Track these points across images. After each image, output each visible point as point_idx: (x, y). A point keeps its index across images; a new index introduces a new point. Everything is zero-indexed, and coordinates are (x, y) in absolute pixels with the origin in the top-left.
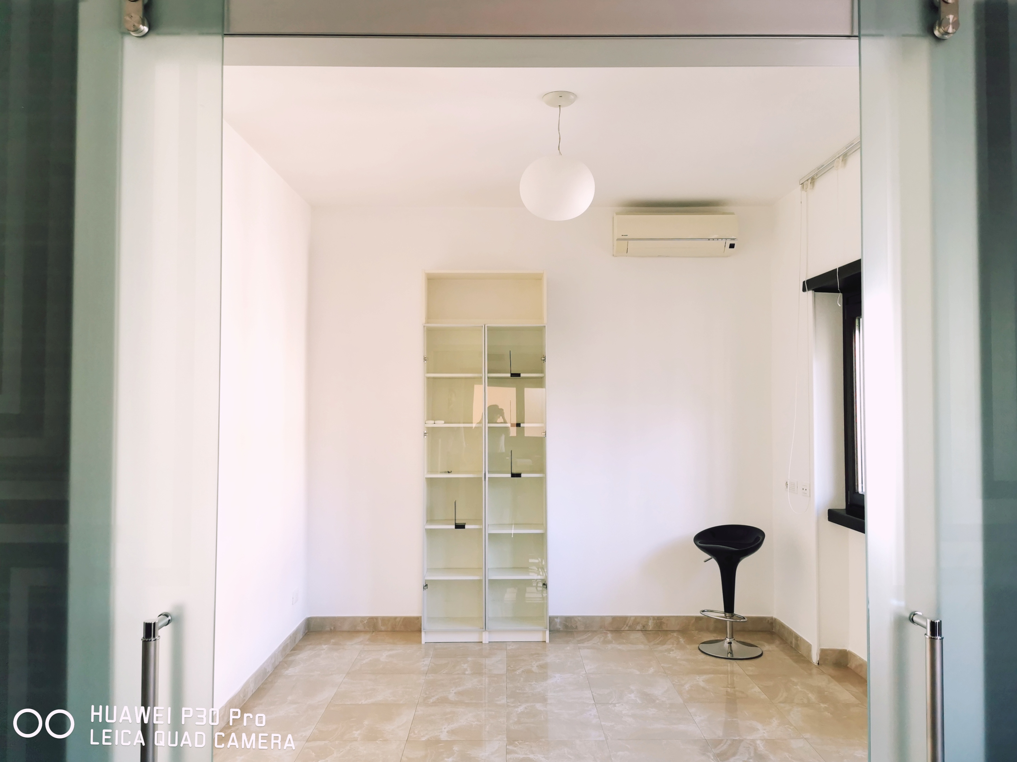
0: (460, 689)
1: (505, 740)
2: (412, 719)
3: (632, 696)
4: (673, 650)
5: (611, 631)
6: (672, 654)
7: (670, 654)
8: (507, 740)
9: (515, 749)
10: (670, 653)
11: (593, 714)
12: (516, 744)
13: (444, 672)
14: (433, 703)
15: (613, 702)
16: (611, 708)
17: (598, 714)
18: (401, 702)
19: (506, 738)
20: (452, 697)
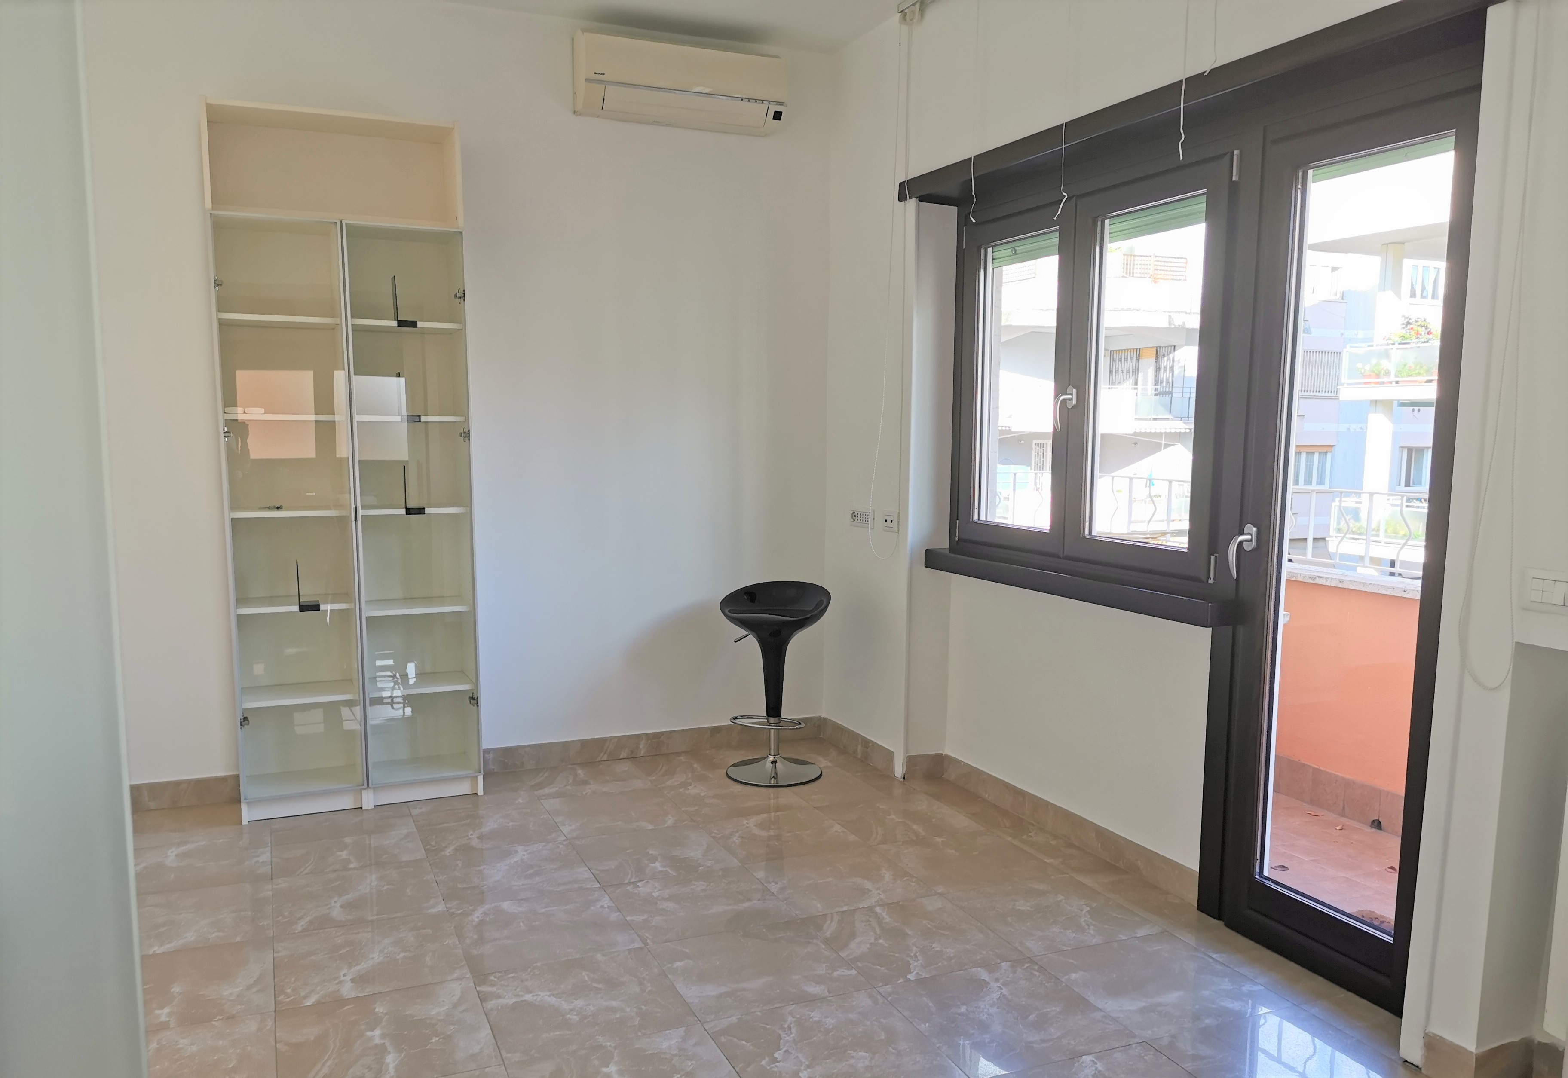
0: (349, 897)
1: (468, 976)
2: (273, 967)
3: (658, 865)
4: (690, 784)
5: (583, 765)
6: (693, 790)
7: (689, 791)
8: (473, 977)
9: (493, 989)
10: (688, 789)
11: (606, 906)
12: (493, 980)
13: (307, 871)
14: (303, 931)
15: (632, 880)
16: (631, 890)
17: (613, 905)
18: (238, 939)
19: (469, 974)
20: (337, 913)
